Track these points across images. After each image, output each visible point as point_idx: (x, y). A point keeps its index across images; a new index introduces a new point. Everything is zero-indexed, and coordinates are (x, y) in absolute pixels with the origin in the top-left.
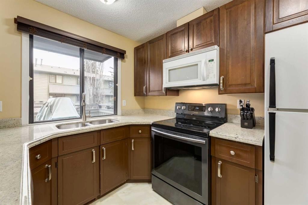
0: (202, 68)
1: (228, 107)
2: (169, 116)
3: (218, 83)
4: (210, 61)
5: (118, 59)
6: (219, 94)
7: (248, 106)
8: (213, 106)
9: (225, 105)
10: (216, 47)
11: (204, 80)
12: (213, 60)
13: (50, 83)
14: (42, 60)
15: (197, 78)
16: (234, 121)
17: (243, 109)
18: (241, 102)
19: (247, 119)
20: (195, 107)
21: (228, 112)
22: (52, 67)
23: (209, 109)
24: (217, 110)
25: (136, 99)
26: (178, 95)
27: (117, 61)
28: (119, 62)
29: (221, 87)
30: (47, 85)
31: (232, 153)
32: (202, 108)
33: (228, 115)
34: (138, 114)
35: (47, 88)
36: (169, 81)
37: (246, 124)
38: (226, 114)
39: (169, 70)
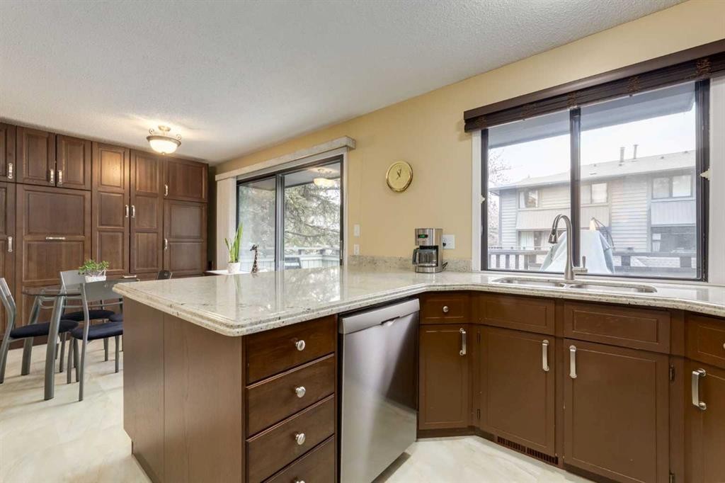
5: (711, 80)
13: (653, 201)
14: (636, 146)
22: (663, 158)
27: (708, 88)
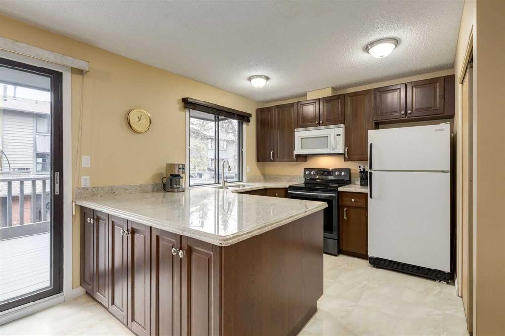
0: (332, 140)
1: (352, 172)
2: (296, 181)
3: (344, 153)
4: (337, 135)
5: (244, 123)
6: (345, 161)
7: (364, 169)
8: (340, 170)
9: (349, 170)
10: (342, 125)
11: (333, 150)
12: (340, 135)
13: (37, 134)
15: (328, 148)
16: (356, 183)
17: (361, 172)
18: (360, 167)
19: (364, 179)
20: (324, 172)
21: (352, 176)
23: (337, 174)
24: (343, 174)
25: (258, 165)
26: (306, 161)
27: (242, 124)
28: (244, 125)
29: (346, 156)
30: (32, 136)
31: (353, 200)
32: (329, 173)
33: (352, 178)
34: (260, 181)
35: (32, 142)
36: (301, 149)
37: (363, 183)
38: (350, 177)
39: (301, 139)
